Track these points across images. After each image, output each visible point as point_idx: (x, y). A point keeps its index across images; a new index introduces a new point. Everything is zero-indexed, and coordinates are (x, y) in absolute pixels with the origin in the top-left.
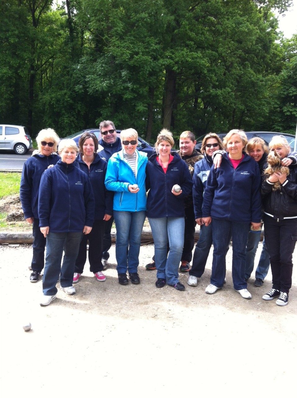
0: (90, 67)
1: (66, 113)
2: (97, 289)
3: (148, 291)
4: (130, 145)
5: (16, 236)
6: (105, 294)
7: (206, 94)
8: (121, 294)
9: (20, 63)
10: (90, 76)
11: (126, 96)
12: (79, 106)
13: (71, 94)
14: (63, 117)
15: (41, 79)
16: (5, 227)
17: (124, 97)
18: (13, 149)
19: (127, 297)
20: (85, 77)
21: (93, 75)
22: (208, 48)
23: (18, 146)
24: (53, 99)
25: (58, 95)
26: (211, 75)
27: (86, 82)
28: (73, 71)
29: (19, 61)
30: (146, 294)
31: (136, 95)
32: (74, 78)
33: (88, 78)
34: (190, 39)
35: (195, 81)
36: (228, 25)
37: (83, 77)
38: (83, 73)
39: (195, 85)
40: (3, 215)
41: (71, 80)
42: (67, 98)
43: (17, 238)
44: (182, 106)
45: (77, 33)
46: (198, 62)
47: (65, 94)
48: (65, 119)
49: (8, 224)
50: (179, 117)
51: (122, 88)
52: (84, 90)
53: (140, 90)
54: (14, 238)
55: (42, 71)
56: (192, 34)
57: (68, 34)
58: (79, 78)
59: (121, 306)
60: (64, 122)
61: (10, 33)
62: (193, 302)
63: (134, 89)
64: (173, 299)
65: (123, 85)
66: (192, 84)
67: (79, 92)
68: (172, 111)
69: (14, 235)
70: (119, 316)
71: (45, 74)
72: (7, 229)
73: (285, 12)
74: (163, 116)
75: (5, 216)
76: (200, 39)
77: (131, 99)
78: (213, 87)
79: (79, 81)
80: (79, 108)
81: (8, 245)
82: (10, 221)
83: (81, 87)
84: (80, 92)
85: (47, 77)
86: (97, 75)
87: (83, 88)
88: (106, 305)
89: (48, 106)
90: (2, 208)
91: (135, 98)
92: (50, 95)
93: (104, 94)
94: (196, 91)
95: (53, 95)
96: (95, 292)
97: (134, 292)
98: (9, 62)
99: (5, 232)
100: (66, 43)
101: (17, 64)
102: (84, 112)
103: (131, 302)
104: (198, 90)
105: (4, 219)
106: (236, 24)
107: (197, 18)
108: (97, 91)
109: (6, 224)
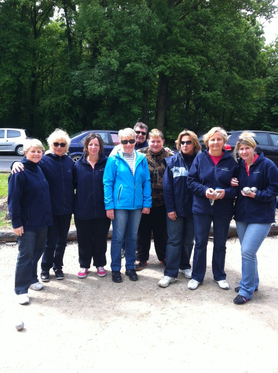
0: (88, 73)
1: (65, 116)
2: (91, 286)
3: (142, 287)
4: (129, 144)
5: (13, 235)
6: (99, 290)
7: (197, 96)
8: (115, 291)
9: (21, 71)
10: (88, 81)
11: (122, 100)
12: (77, 110)
13: (70, 98)
14: (63, 120)
15: (43, 85)
16: (3, 226)
17: (120, 100)
18: (15, 151)
19: (120, 293)
20: (83, 83)
21: (91, 80)
22: (198, 54)
23: (20, 148)
24: (53, 104)
25: (58, 99)
26: (201, 79)
27: (84, 87)
28: (72, 77)
29: (20, 69)
30: (140, 290)
31: (131, 99)
32: (72, 84)
33: (87, 83)
34: (182, 45)
35: (187, 84)
36: (218, 31)
37: (81, 82)
38: (81, 79)
39: (187, 88)
40: (2, 214)
41: (70, 85)
42: (66, 102)
43: (14, 237)
44: (174, 108)
45: (76, 43)
46: (189, 67)
47: (65, 98)
48: (64, 122)
49: (6, 223)
50: (171, 118)
51: (118, 91)
52: (82, 95)
53: (136, 94)
54: (11, 236)
55: (43, 78)
56: (183, 40)
57: (67, 43)
58: (77, 84)
59: (114, 303)
60: (63, 124)
61: (11, 44)
62: (186, 298)
63: (130, 93)
64: (166, 295)
65: (119, 89)
66: (184, 88)
67: (77, 96)
68: (165, 113)
69: (11, 233)
70: (112, 313)
71: (46, 80)
72: (5, 228)
73: (271, 19)
74: (156, 118)
75: (4, 215)
76: (190, 45)
77: (127, 102)
78: (204, 90)
79: (77, 87)
80: (78, 112)
81: (5, 243)
82: (8, 220)
83: (79, 91)
84: (79, 96)
85: (48, 84)
86: (95, 81)
87: (82, 93)
88: (99, 302)
89: (48, 110)
90: (2, 207)
91: (130, 102)
92: (50, 100)
93: (100, 97)
94: (188, 94)
95: (53, 100)
96: (89, 289)
97: (128, 288)
98: (11, 70)
99: (3, 231)
100: (65, 52)
101: (18, 72)
102: (83, 115)
103: (124, 299)
104: (189, 92)
105: (3, 218)
106: (224, 30)
107: (188, 26)
108: (94, 95)
109: (4, 222)
